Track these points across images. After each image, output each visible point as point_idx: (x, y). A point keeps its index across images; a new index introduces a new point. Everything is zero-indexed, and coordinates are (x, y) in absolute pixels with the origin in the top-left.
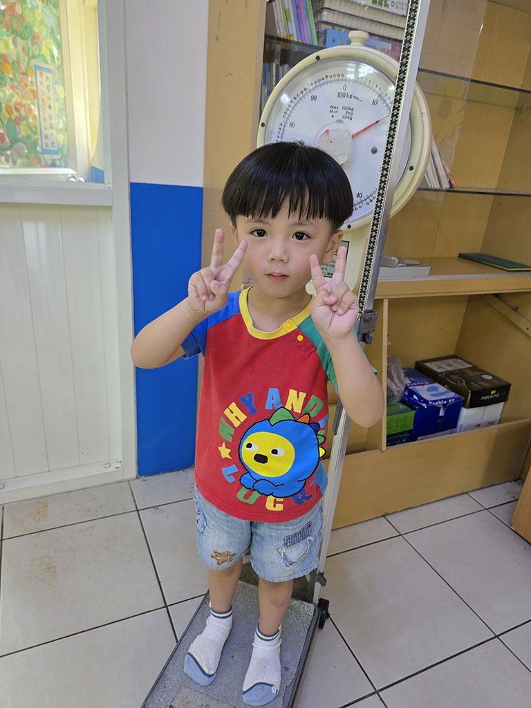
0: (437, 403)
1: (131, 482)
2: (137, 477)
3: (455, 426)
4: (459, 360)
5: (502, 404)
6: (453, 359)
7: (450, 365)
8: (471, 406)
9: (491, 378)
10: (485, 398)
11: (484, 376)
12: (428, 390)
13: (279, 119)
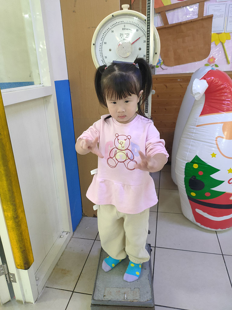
13: (99, 41)
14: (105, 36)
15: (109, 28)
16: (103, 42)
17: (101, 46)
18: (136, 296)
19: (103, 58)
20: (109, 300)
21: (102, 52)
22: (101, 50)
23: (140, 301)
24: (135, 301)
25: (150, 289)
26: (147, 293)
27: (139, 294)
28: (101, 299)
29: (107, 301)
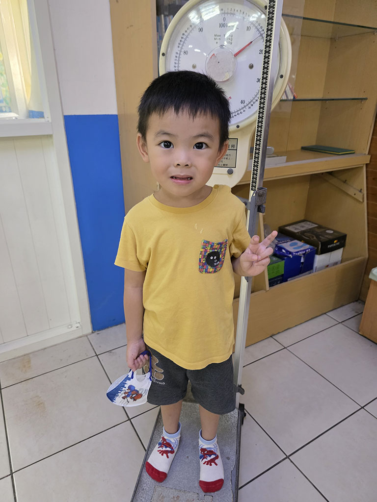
0: (299, 254)
1: (89, 336)
2: (92, 332)
3: (312, 268)
4: (308, 223)
5: (342, 249)
6: (304, 222)
7: (303, 227)
8: (322, 253)
9: (332, 232)
10: (331, 246)
11: (328, 231)
12: (291, 245)
14: (185, 39)
15: (194, 24)
16: (181, 51)
17: (177, 59)
22: (177, 65)
25: (231, 501)
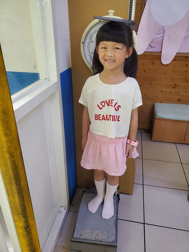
13: (88, 40)
14: (92, 36)
15: (96, 30)
16: (90, 41)
17: (89, 44)
18: (105, 237)
19: (90, 54)
20: (84, 238)
21: (89, 49)
22: (88, 47)
23: (107, 241)
24: (103, 241)
25: (115, 232)
26: (113, 235)
27: (106, 236)
28: (79, 238)
29: (83, 239)
